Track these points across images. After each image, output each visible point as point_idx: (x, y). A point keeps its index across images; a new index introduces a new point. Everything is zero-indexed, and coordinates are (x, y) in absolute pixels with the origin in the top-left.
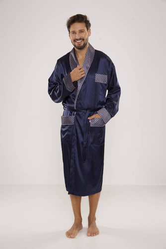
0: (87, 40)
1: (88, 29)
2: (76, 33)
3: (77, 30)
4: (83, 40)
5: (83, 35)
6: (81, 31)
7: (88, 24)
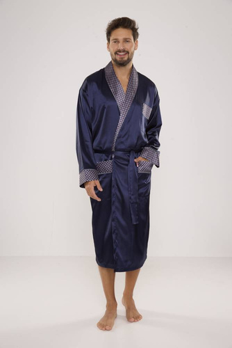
0: (132, 54)
1: (134, 39)
2: (119, 42)
3: (121, 38)
4: (128, 53)
5: (127, 46)
6: (126, 40)
7: (135, 33)
